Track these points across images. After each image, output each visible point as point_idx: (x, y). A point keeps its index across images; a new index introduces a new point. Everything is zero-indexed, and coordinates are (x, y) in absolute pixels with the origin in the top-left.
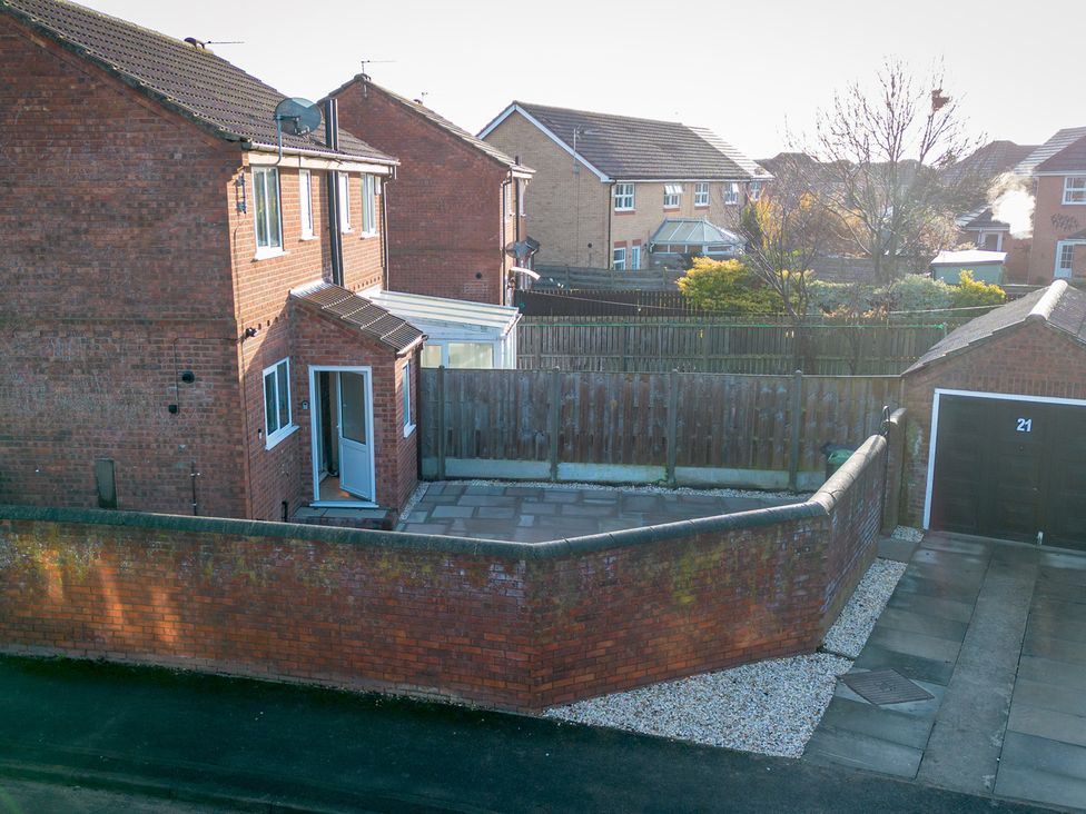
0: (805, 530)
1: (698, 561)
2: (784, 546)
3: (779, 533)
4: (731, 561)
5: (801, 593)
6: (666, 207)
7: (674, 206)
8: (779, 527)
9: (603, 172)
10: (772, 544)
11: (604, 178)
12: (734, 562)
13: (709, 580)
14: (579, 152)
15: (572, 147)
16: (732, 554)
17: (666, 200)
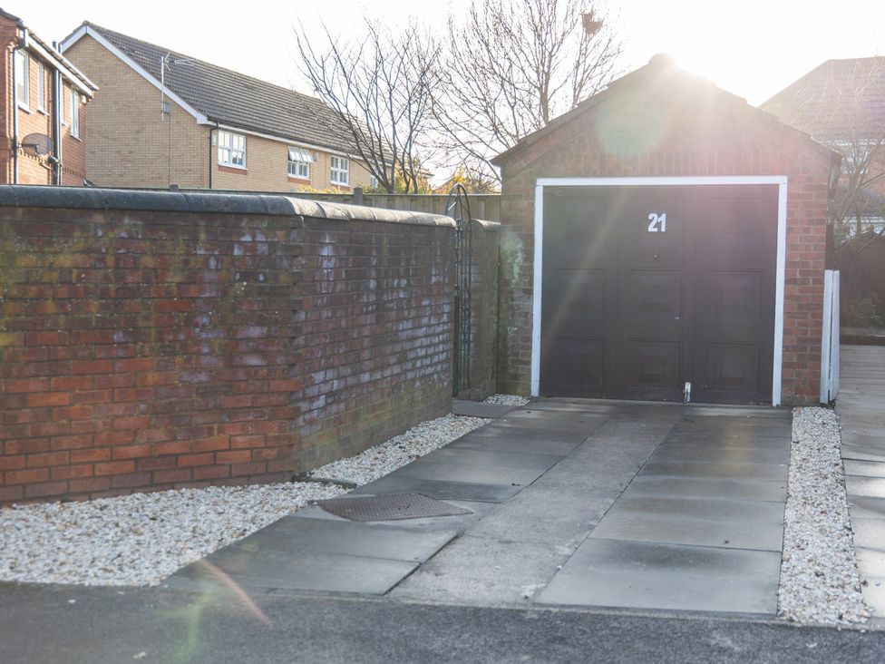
0: (254, 237)
1: (22, 262)
2: (213, 263)
3: (203, 236)
4: (99, 275)
5: (254, 361)
6: (291, 175)
7: (302, 177)
8: (202, 223)
9: (200, 111)
10: (188, 254)
11: (202, 119)
12: (106, 278)
13: (50, 306)
14: (168, 86)
15: (160, 80)
16: (103, 260)
17: (292, 169)
